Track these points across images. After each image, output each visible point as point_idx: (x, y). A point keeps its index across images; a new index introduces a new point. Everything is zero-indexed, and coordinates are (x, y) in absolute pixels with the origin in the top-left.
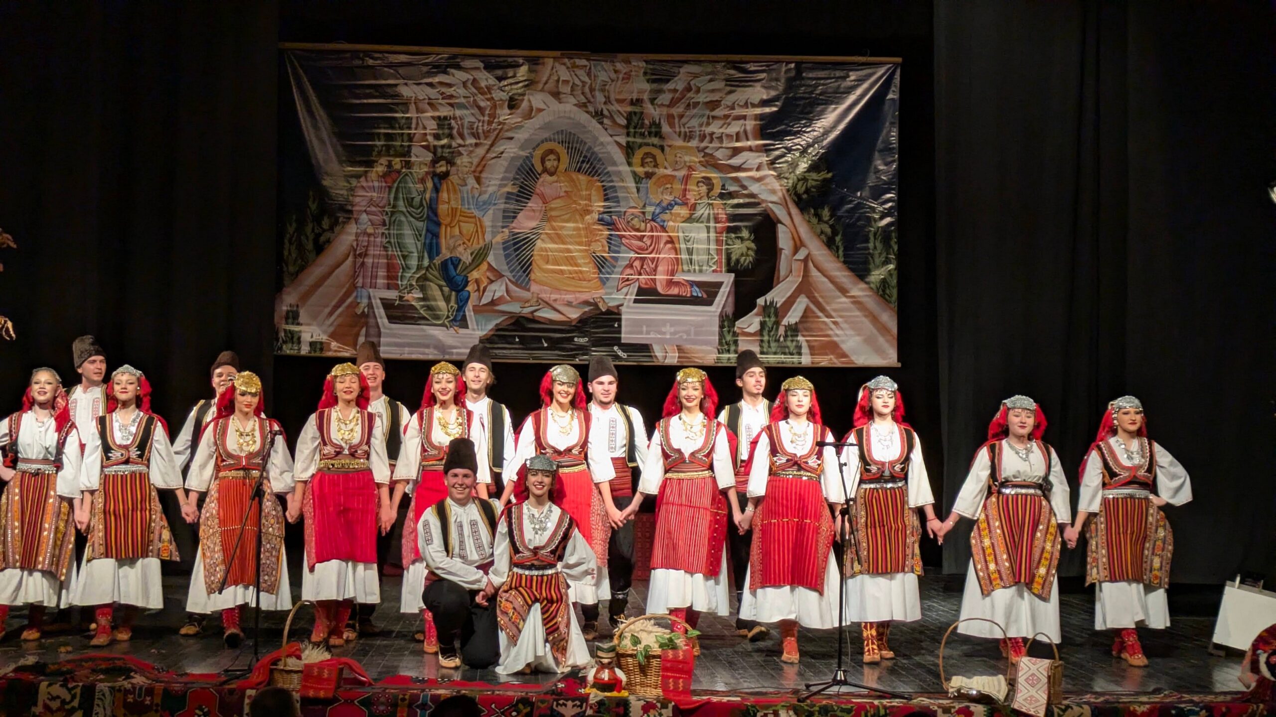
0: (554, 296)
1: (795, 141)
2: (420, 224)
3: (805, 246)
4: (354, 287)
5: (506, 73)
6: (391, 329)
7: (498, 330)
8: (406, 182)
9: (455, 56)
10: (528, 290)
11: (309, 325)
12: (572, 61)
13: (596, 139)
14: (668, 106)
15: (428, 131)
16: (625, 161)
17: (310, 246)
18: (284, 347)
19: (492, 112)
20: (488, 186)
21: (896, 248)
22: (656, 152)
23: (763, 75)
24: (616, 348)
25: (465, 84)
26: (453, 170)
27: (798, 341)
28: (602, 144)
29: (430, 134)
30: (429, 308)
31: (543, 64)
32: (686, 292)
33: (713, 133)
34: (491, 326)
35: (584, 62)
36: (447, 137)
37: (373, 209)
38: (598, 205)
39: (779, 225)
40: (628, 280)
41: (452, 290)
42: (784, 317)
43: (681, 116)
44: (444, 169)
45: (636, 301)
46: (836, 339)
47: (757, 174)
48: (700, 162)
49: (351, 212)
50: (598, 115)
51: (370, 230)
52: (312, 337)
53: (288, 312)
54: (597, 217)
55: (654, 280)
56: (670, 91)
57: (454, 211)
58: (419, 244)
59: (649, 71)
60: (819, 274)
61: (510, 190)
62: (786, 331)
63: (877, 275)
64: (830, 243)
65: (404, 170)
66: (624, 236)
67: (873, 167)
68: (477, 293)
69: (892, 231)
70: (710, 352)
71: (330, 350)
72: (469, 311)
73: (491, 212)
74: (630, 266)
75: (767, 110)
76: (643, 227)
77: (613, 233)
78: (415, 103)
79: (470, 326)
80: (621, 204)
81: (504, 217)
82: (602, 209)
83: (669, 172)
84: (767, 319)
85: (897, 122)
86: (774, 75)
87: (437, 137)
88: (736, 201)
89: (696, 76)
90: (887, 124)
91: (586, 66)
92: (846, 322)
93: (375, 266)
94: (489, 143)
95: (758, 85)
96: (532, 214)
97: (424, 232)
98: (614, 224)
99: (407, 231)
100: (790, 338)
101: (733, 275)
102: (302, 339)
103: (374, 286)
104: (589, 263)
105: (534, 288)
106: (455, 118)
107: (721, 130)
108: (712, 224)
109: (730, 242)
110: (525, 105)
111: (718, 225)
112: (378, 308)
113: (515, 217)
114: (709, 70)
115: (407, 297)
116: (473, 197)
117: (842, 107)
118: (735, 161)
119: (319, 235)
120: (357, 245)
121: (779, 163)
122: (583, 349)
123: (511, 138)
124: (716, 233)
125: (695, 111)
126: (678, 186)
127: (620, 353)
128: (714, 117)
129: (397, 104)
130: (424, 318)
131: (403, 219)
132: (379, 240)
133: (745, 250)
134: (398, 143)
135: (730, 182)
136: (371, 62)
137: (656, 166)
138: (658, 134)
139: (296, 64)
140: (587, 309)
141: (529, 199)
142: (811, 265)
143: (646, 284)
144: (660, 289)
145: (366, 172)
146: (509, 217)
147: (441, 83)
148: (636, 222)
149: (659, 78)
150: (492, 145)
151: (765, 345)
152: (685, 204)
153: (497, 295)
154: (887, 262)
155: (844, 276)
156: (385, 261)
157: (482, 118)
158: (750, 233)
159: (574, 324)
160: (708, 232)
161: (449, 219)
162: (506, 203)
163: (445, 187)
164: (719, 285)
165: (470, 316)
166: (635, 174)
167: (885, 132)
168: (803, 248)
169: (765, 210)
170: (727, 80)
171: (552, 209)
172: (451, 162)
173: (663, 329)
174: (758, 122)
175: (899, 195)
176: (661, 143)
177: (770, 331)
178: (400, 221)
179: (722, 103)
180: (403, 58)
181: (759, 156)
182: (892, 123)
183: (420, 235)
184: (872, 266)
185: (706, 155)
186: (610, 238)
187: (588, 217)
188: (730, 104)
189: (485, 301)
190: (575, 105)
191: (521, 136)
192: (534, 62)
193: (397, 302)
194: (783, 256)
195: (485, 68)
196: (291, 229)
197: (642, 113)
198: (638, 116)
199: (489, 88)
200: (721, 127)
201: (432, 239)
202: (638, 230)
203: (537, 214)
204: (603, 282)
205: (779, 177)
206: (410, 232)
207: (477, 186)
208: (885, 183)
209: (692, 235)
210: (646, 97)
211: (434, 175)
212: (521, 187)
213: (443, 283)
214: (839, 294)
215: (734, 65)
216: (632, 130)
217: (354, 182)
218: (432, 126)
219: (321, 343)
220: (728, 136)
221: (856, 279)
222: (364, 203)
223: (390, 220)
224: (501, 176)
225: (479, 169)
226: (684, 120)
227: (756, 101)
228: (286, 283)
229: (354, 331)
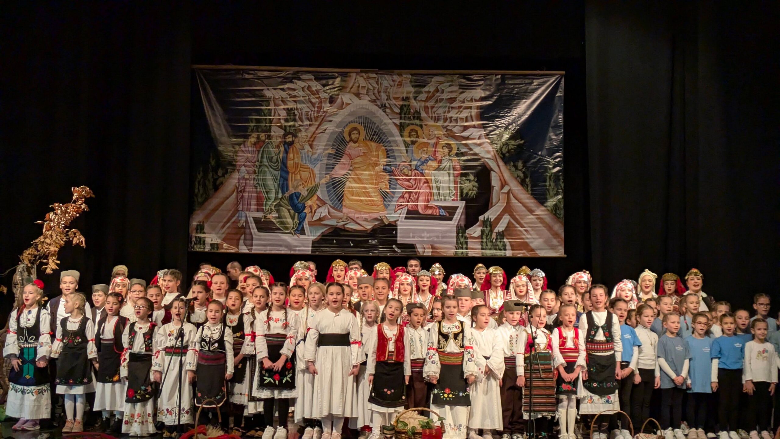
0: (357, 215)
1: (502, 121)
2: (276, 173)
3: (508, 184)
4: (237, 211)
5: (328, 82)
6: (259, 236)
7: (323, 236)
8: (268, 148)
9: (298, 72)
10: (341, 212)
11: (210, 233)
12: (367, 75)
13: (381, 121)
14: (425, 101)
15: (281, 117)
16: (399, 134)
17: (210, 186)
18: (195, 247)
19: (320, 105)
20: (317, 150)
21: (563, 185)
22: (418, 129)
23: (481, 82)
24: (394, 246)
25: (303, 89)
26: (296, 140)
27: (504, 242)
28: (385, 124)
29: (282, 119)
30: (282, 223)
31: (350, 76)
32: (436, 212)
33: (452, 117)
34: (319, 233)
35: (374, 75)
36: (292, 121)
37: (248, 164)
38: (383, 160)
39: (492, 172)
40: (401, 205)
41: (295, 212)
42: (496, 227)
43: (432, 107)
44: (291, 140)
45: (406, 218)
46: (527, 240)
47: (478, 142)
48: (444, 134)
49: (235, 166)
50: (383, 107)
51: (247, 176)
52: (212, 240)
53: (197, 225)
54: (382, 167)
55: (417, 206)
56: (426, 92)
57: (297, 165)
58: (276, 185)
59: (413, 80)
60: (516, 201)
61: (330, 152)
62: (497, 236)
63: (551, 202)
64: (523, 183)
65: (267, 140)
66: (399, 179)
67: (548, 138)
68: (310, 214)
69: (560, 176)
70: (452, 249)
71: (223, 249)
72: (306, 224)
73: (319, 165)
74: (403, 197)
75: (485, 103)
76: (410, 174)
77: (392, 177)
78: (273, 100)
79: (306, 234)
80: (398, 159)
81: (327, 168)
82: (385, 163)
83: (425, 140)
84: (485, 229)
85: (563, 109)
86: (488, 82)
87: (287, 120)
88: (465, 158)
89: (441, 83)
90: (557, 111)
91: (375, 78)
92: (533, 230)
93: (250, 198)
94: (317, 123)
95: (479, 88)
96: (344, 166)
97: (279, 178)
98: (393, 172)
99: (269, 177)
100: (499, 240)
101: (464, 202)
102: (206, 242)
103: (249, 210)
104: (378, 195)
105: (345, 210)
106: (297, 109)
107: (457, 116)
108: (451, 172)
109: (462, 182)
110: (339, 101)
111: (455, 172)
112: (251, 223)
113: (333, 168)
114: (450, 79)
115: (269, 216)
116: (308, 157)
117: (529, 101)
118: (465, 134)
119: (217, 179)
120: (239, 185)
121: (492, 135)
122: (375, 247)
123: (331, 121)
124: (454, 177)
125: (441, 104)
126: (431, 149)
127: (397, 250)
128: (452, 108)
129: (263, 101)
130: (279, 229)
131: (266, 169)
132: (252, 182)
133: (472, 187)
134: (264, 125)
135: (462, 146)
136: (247, 76)
137: (418, 137)
138: (419, 118)
139: (202, 77)
140: (376, 223)
141: (342, 157)
142: (511, 196)
143: (412, 207)
144: (420, 211)
145: (245, 141)
146: (329, 168)
147: (289, 89)
148: (405, 170)
149: (419, 85)
150: (319, 125)
151: (484, 244)
152: (436, 160)
153: (323, 215)
154: (557, 194)
155: (531, 202)
156: (256, 195)
157: (313, 109)
158: (475, 177)
159: (368, 232)
160: (449, 176)
161: (294, 170)
162: (328, 160)
163: (291, 150)
164: (456, 208)
165: (307, 227)
166: (405, 142)
167: (555, 116)
168: (506, 186)
169: (483, 163)
170: (460, 85)
171: (355, 163)
172: (295, 136)
173: (423, 235)
174: (479, 111)
175: (564, 154)
176: (421, 123)
177: (487, 236)
178: (265, 172)
179: (457, 99)
180: (266, 73)
181: (480, 131)
182: (559, 111)
183: (277, 179)
184: (548, 196)
185: (447, 130)
186: (390, 180)
187: (377, 168)
188: (462, 99)
189: (315, 218)
190: (369, 101)
191: (337, 119)
192: (344, 75)
193: (263, 220)
194: (494, 191)
195: (315, 79)
196: (199, 176)
197: (409, 105)
198: (407, 107)
199: (318, 92)
200: (456, 114)
201: (284, 181)
202: (407, 175)
203: (346, 166)
204: (386, 207)
205: (492, 143)
206: (270, 177)
207: (311, 150)
208: (556, 146)
209: (440, 178)
210: (411, 96)
211: (285, 143)
212: (337, 150)
213: (290, 208)
214: (528, 213)
215: (464, 76)
216: (403, 116)
217: (237, 148)
218: (284, 114)
219: (217, 244)
220: (461, 119)
221: (539, 204)
222: (243, 160)
223: (259, 170)
224: (325, 144)
225: (312, 139)
226: (434, 109)
227: (478, 98)
228: (196, 208)
229: (237, 237)
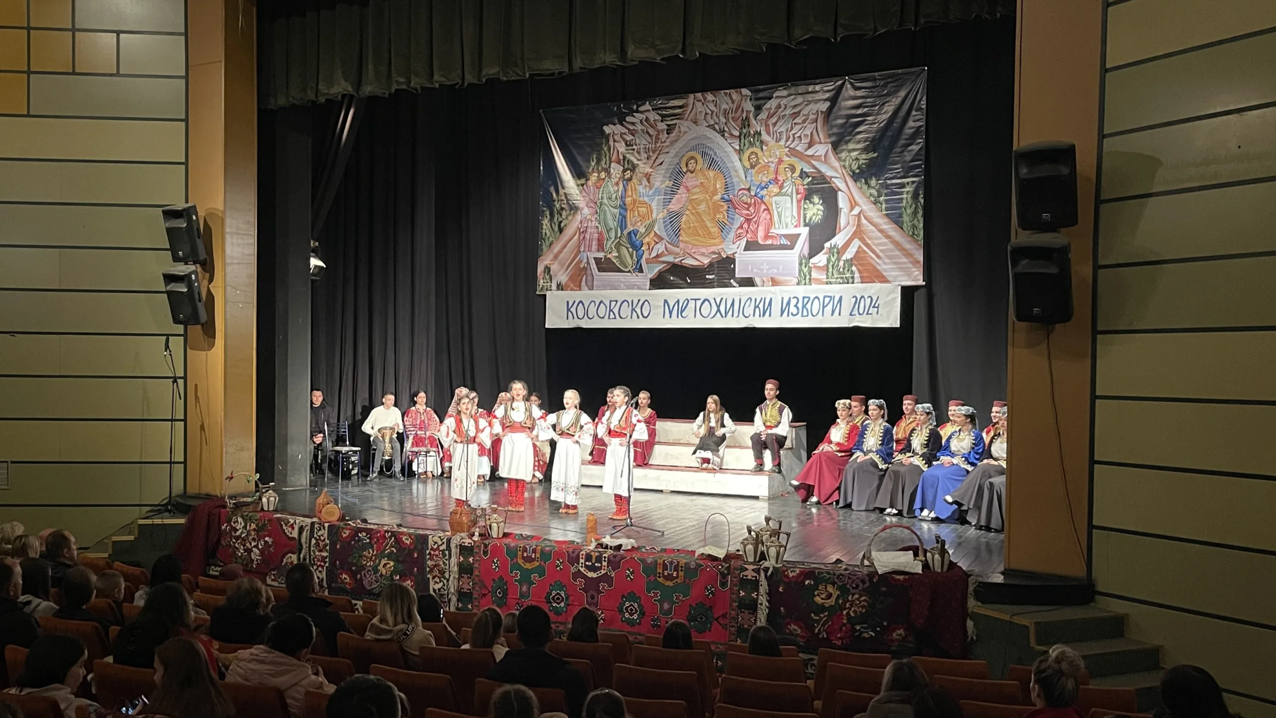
0: (694, 250)
2: (616, 211)
3: (858, 205)
4: (579, 252)
6: (601, 277)
7: (661, 274)
8: (608, 187)
9: (638, 105)
10: (678, 247)
12: (705, 97)
13: (719, 147)
14: (766, 120)
15: (620, 153)
17: (556, 229)
18: (543, 290)
19: (657, 137)
21: (922, 201)
22: (758, 151)
24: (732, 281)
25: (642, 121)
26: (634, 176)
27: (852, 271)
28: (723, 150)
30: (621, 262)
31: (688, 102)
32: (777, 242)
33: (795, 134)
34: (655, 271)
37: (590, 203)
39: (839, 192)
40: (740, 236)
41: (634, 250)
42: (843, 254)
44: (629, 176)
46: (878, 267)
48: (785, 155)
50: (722, 131)
51: (589, 217)
52: (557, 282)
53: (544, 268)
54: (720, 196)
55: (757, 236)
56: (767, 110)
57: (635, 201)
58: (615, 223)
59: (753, 97)
60: (868, 223)
61: (667, 185)
62: (844, 265)
63: (908, 221)
64: (876, 202)
65: (607, 179)
66: (737, 208)
68: (648, 251)
69: (919, 190)
70: (792, 281)
72: (644, 262)
73: (656, 200)
74: (741, 227)
76: (749, 202)
77: (730, 206)
78: (613, 136)
79: (644, 272)
82: (723, 192)
83: (765, 163)
84: (832, 256)
89: (784, 97)
91: (712, 100)
93: (591, 240)
94: (655, 156)
96: (680, 198)
97: (618, 216)
98: (730, 201)
100: (847, 269)
103: (590, 250)
104: (715, 227)
105: (682, 245)
106: (636, 143)
108: (794, 196)
110: (676, 130)
111: (798, 196)
113: (670, 202)
114: (792, 92)
115: (609, 256)
116: (646, 191)
118: (810, 152)
119: (561, 222)
120: (581, 227)
122: (712, 283)
123: (668, 152)
124: (797, 201)
125: (783, 121)
126: (772, 173)
127: (734, 284)
128: (795, 124)
129: (603, 137)
130: (618, 269)
131: (606, 208)
132: (593, 222)
133: (815, 211)
137: (758, 160)
138: (759, 139)
141: (679, 189)
142: (862, 217)
143: (751, 238)
144: (760, 242)
145: (586, 181)
147: (628, 123)
148: (744, 198)
150: (657, 158)
151: (830, 274)
152: (777, 184)
153: (660, 251)
154: (916, 212)
155: (886, 224)
156: (597, 235)
157: (651, 142)
158: (820, 200)
159: (705, 267)
160: (792, 202)
161: (632, 206)
162: (665, 193)
163: (630, 186)
164: (798, 236)
165: (644, 265)
166: (744, 166)
168: (857, 207)
171: (694, 194)
172: (634, 171)
173: (762, 267)
177: (833, 265)
178: (605, 211)
181: (826, 147)
183: (616, 218)
184: (904, 215)
187: (714, 197)
188: (804, 113)
189: (654, 254)
190: (707, 127)
191: (674, 150)
193: (603, 260)
194: (842, 213)
195: (652, 110)
196: (547, 220)
197: (747, 126)
199: (655, 122)
200: (800, 130)
201: (622, 219)
202: (746, 203)
203: (684, 198)
204: (724, 239)
205: (839, 159)
206: (610, 216)
207: (648, 184)
209: (781, 204)
210: (751, 116)
211: (624, 179)
213: (629, 246)
216: (743, 139)
219: (562, 286)
220: (805, 135)
222: (585, 201)
223: (599, 209)
224: (662, 176)
226: (776, 128)
227: (824, 109)
228: (543, 253)
229: (579, 278)
